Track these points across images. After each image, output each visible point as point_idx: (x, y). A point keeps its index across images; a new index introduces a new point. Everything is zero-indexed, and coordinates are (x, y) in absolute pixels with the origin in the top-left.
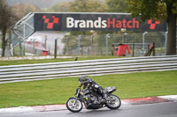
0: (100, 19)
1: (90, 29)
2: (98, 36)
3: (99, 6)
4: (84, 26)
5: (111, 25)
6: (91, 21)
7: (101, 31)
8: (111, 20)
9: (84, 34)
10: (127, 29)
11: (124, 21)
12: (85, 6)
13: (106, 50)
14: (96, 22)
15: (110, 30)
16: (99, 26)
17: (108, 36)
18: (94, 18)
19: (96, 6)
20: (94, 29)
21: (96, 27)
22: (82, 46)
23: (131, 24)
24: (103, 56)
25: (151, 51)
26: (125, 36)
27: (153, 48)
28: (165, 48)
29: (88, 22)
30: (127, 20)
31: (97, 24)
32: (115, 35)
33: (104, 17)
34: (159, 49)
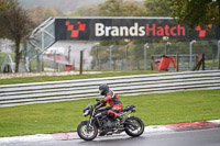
0: (136, 24)
1: (124, 37)
2: (134, 46)
3: (135, 9)
4: (117, 34)
5: (151, 32)
6: (126, 28)
7: (138, 40)
8: (151, 27)
9: (117, 44)
10: (171, 37)
11: (167, 28)
12: (118, 9)
13: (145, 63)
14: (132, 28)
15: (149, 38)
16: (136, 34)
17: (146, 46)
18: (130, 24)
19: (133, 9)
20: (129, 37)
21: (132, 34)
22: (114, 59)
23: (175, 31)
24: (141, 71)
25: (200, 65)
26: (168, 46)
27: (203, 60)
28: (217, 61)
29: (122, 28)
30: (171, 26)
31: (133, 31)
32: (156, 45)
33: (141, 23)
34: (211, 61)
